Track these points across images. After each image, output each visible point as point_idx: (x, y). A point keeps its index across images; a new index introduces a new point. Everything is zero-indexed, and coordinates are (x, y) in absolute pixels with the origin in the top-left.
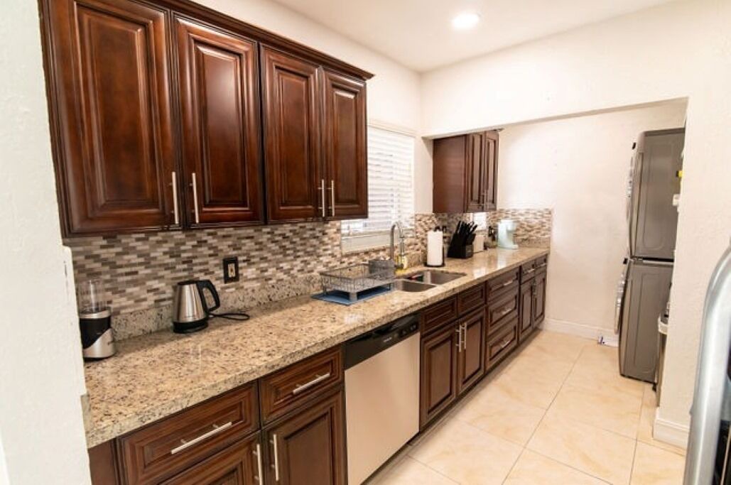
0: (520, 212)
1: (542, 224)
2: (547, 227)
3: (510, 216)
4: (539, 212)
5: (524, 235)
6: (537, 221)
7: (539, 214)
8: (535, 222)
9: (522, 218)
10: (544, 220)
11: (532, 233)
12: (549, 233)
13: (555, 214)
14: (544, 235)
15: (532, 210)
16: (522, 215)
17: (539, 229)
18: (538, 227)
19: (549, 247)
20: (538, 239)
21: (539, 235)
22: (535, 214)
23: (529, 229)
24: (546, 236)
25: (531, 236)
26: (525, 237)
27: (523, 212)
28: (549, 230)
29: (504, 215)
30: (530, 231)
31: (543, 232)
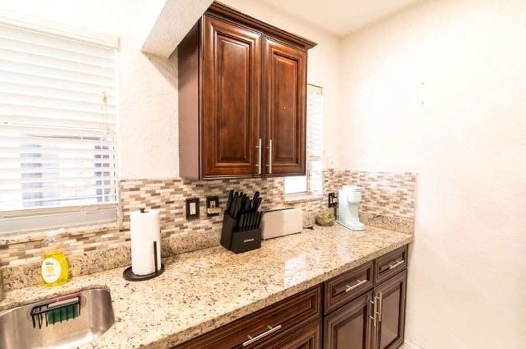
0: (371, 176)
1: (402, 196)
2: (409, 201)
3: (358, 180)
4: (398, 176)
5: (375, 209)
6: (393, 190)
7: (396, 180)
8: (391, 192)
9: (373, 185)
10: (405, 190)
11: (387, 208)
12: (412, 209)
13: (420, 182)
14: (405, 212)
15: (389, 173)
16: (373, 180)
17: (397, 203)
18: (396, 199)
19: (412, 233)
20: (398, 218)
21: (397, 212)
22: (391, 179)
23: (382, 200)
24: (409, 215)
25: (385, 212)
26: (378, 213)
27: (374, 176)
28: (412, 205)
29: (351, 179)
30: (385, 204)
31: (402, 208)
